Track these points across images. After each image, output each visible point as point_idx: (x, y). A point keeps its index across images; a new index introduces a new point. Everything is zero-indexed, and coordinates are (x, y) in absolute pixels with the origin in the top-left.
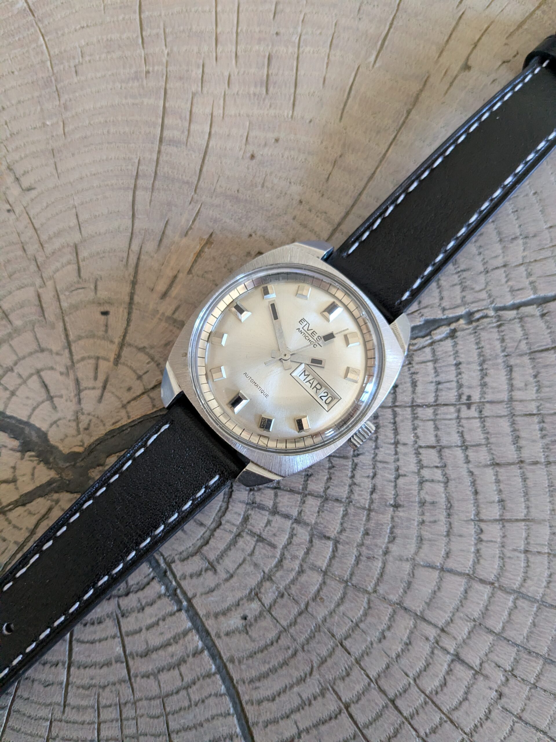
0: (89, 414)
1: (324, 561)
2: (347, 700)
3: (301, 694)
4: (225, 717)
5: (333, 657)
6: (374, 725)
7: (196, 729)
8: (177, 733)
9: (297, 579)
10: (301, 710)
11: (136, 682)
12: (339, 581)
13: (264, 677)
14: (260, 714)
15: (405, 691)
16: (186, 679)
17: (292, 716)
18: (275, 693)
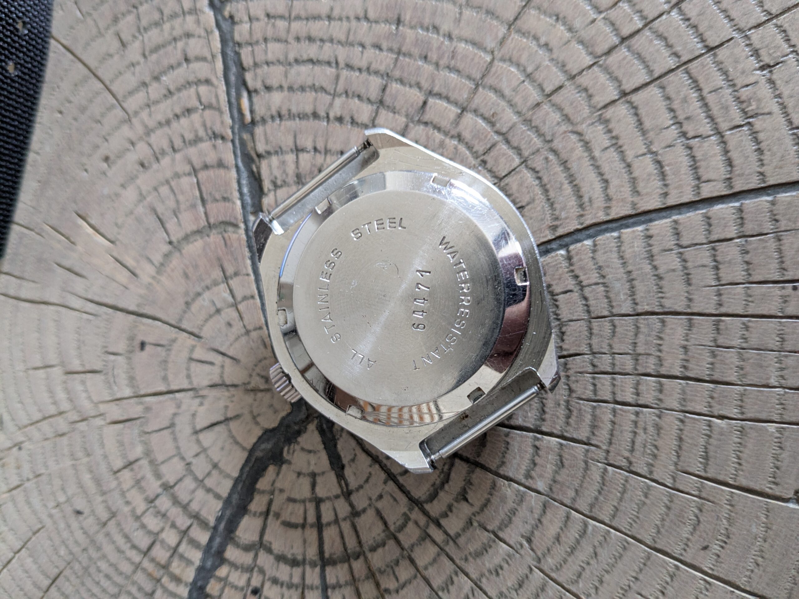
0: (251, 376)
1: (450, 110)
2: (615, 93)
3: (603, 148)
4: (622, 242)
5: (563, 106)
6: (650, 64)
7: (633, 280)
8: (636, 304)
9: (467, 143)
10: (623, 149)
11: (568, 350)
12: (475, 93)
13: (578, 191)
14: (623, 200)
15: (613, 24)
16: (570, 287)
17: (629, 160)
18: (599, 179)
